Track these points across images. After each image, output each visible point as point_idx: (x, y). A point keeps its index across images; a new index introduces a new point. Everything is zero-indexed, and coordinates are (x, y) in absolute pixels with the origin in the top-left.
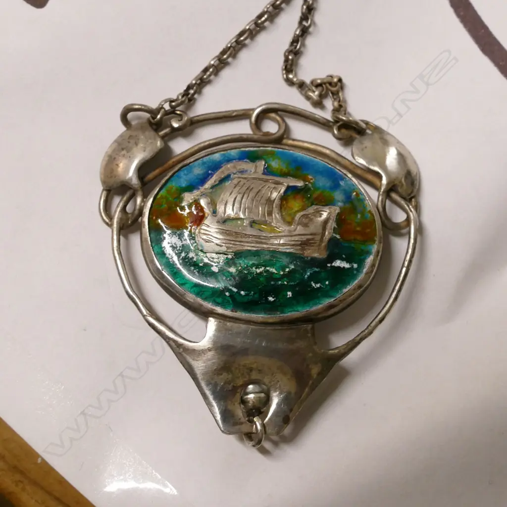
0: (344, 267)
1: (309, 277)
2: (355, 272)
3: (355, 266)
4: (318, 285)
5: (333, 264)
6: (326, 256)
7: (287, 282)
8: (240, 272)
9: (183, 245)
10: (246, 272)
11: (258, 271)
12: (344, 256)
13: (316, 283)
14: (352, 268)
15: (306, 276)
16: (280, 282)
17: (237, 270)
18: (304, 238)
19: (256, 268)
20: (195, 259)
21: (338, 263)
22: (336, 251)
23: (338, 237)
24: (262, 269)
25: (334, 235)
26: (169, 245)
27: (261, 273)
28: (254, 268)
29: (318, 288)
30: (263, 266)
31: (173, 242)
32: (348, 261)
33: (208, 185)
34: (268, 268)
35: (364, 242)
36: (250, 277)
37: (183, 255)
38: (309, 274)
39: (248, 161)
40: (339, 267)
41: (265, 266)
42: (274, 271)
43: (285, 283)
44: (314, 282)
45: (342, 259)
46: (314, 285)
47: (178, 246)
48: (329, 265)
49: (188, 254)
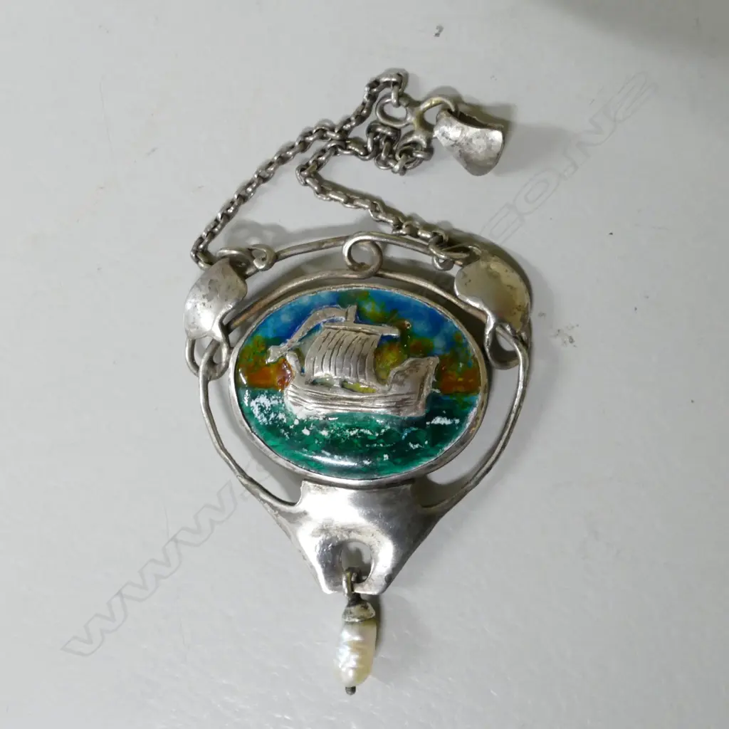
0: (444, 424)
1: (406, 437)
2: (457, 428)
3: (457, 421)
4: (417, 446)
5: (433, 422)
6: (424, 414)
7: (384, 445)
8: (332, 435)
9: (272, 405)
10: (338, 435)
11: (352, 434)
12: (444, 412)
13: (414, 443)
14: (453, 425)
15: (404, 437)
16: (375, 445)
17: (329, 433)
18: (400, 398)
19: (349, 431)
20: (285, 421)
21: (438, 421)
22: (436, 407)
23: (437, 391)
24: (355, 432)
25: (434, 390)
26: (258, 405)
27: (355, 436)
28: (347, 431)
29: (417, 449)
30: (357, 428)
31: (262, 402)
32: (449, 416)
33: (296, 338)
34: (362, 430)
35: (467, 393)
36: (343, 441)
37: (272, 416)
38: (406, 434)
39: (339, 306)
40: (439, 425)
41: (359, 428)
42: (369, 432)
43: (381, 445)
44: (412, 443)
45: (443, 416)
46: (411, 446)
47: (267, 406)
48: (428, 423)
49: (277, 415)
